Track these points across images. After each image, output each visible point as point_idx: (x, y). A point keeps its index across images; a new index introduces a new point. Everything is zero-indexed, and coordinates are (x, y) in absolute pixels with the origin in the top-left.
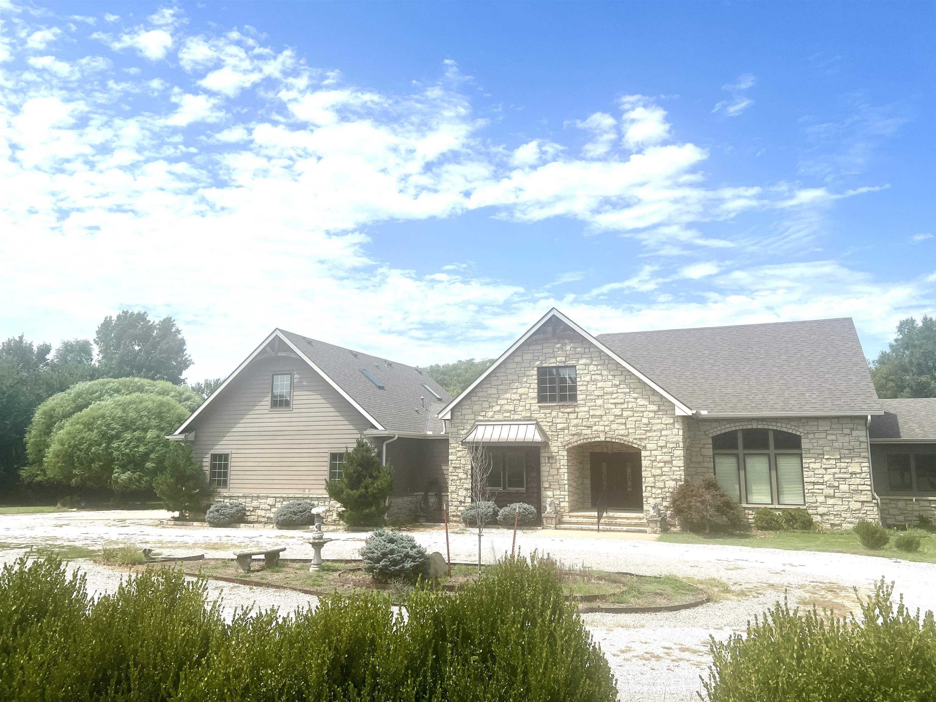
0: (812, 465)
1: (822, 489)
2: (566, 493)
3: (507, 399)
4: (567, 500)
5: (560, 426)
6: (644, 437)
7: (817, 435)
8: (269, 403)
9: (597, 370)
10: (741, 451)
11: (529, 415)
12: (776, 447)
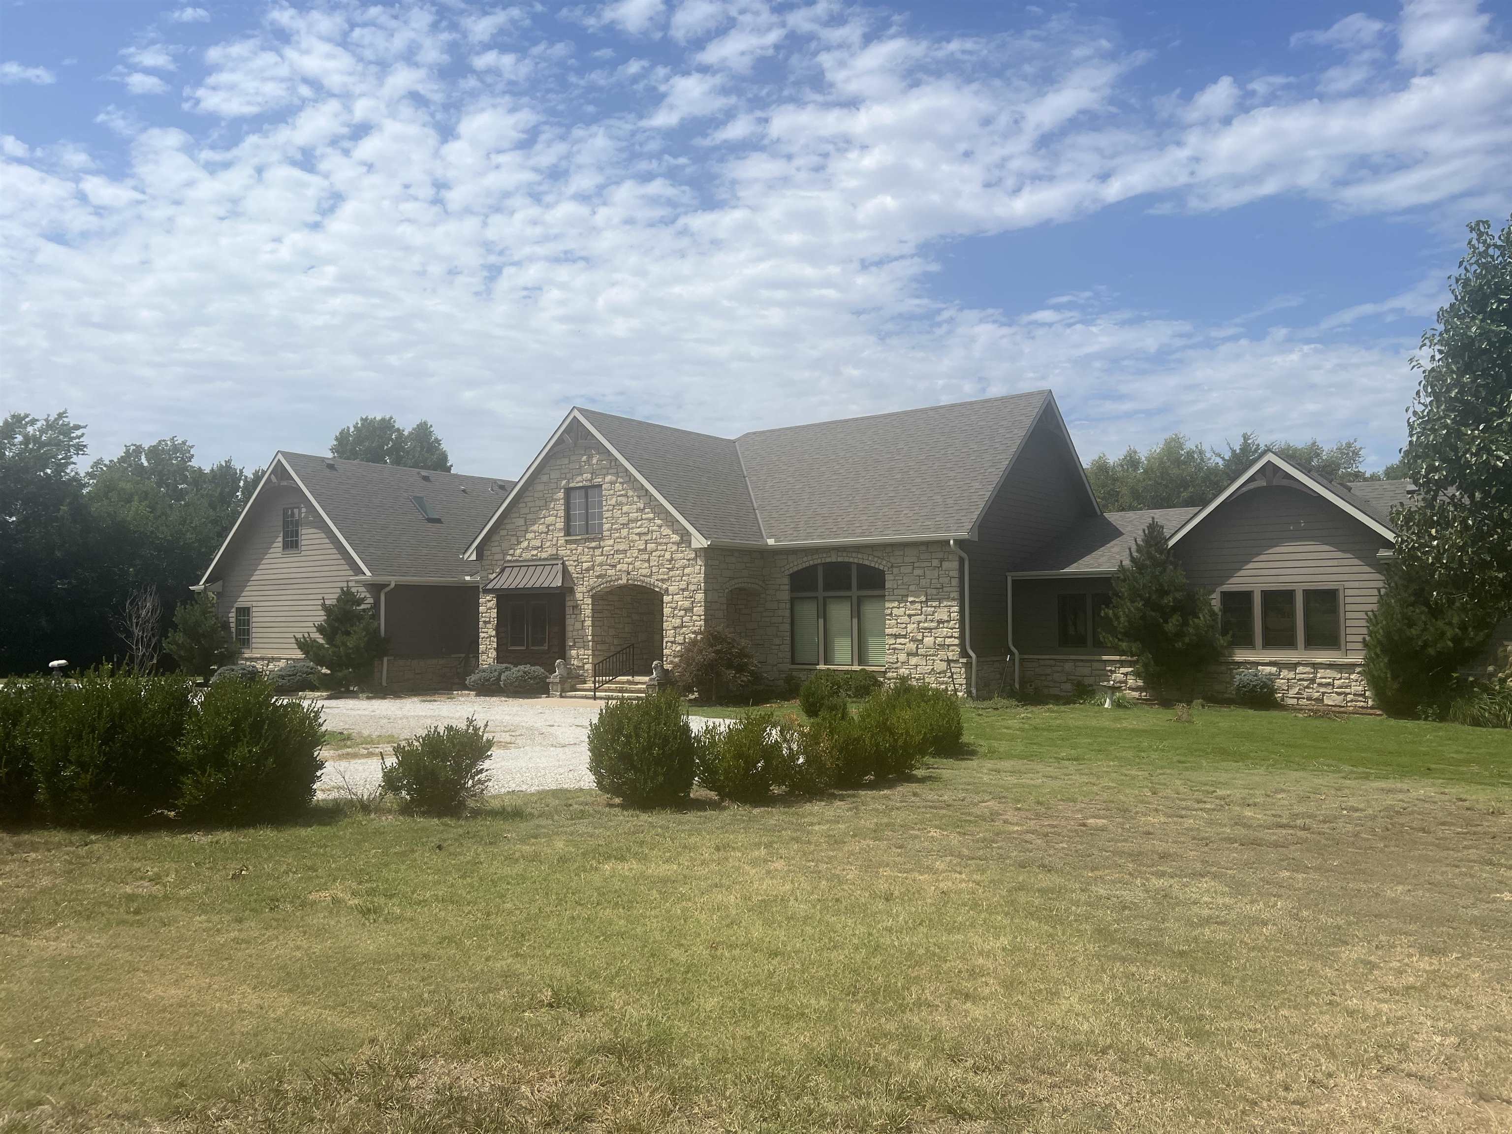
0: (895, 612)
1: (905, 644)
2: (590, 652)
3: (535, 532)
4: (590, 661)
5: (585, 565)
6: (666, 577)
7: (903, 570)
8: (281, 545)
9: (623, 490)
10: (821, 594)
11: (555, 552)
12: (860, 587)
